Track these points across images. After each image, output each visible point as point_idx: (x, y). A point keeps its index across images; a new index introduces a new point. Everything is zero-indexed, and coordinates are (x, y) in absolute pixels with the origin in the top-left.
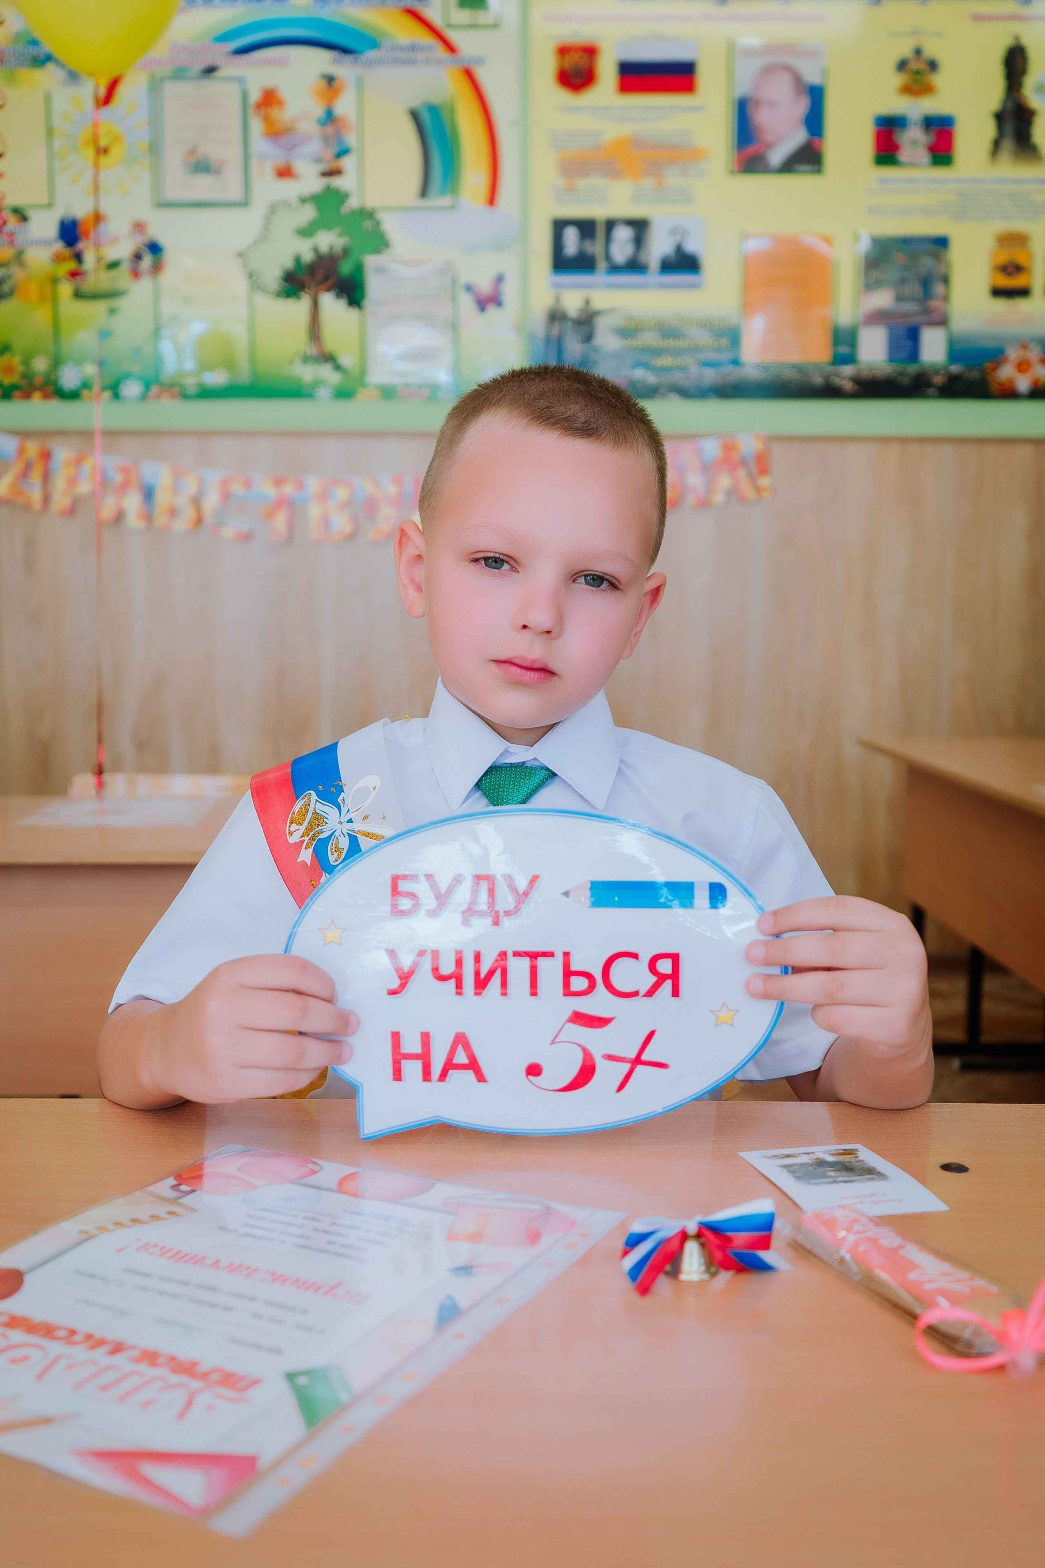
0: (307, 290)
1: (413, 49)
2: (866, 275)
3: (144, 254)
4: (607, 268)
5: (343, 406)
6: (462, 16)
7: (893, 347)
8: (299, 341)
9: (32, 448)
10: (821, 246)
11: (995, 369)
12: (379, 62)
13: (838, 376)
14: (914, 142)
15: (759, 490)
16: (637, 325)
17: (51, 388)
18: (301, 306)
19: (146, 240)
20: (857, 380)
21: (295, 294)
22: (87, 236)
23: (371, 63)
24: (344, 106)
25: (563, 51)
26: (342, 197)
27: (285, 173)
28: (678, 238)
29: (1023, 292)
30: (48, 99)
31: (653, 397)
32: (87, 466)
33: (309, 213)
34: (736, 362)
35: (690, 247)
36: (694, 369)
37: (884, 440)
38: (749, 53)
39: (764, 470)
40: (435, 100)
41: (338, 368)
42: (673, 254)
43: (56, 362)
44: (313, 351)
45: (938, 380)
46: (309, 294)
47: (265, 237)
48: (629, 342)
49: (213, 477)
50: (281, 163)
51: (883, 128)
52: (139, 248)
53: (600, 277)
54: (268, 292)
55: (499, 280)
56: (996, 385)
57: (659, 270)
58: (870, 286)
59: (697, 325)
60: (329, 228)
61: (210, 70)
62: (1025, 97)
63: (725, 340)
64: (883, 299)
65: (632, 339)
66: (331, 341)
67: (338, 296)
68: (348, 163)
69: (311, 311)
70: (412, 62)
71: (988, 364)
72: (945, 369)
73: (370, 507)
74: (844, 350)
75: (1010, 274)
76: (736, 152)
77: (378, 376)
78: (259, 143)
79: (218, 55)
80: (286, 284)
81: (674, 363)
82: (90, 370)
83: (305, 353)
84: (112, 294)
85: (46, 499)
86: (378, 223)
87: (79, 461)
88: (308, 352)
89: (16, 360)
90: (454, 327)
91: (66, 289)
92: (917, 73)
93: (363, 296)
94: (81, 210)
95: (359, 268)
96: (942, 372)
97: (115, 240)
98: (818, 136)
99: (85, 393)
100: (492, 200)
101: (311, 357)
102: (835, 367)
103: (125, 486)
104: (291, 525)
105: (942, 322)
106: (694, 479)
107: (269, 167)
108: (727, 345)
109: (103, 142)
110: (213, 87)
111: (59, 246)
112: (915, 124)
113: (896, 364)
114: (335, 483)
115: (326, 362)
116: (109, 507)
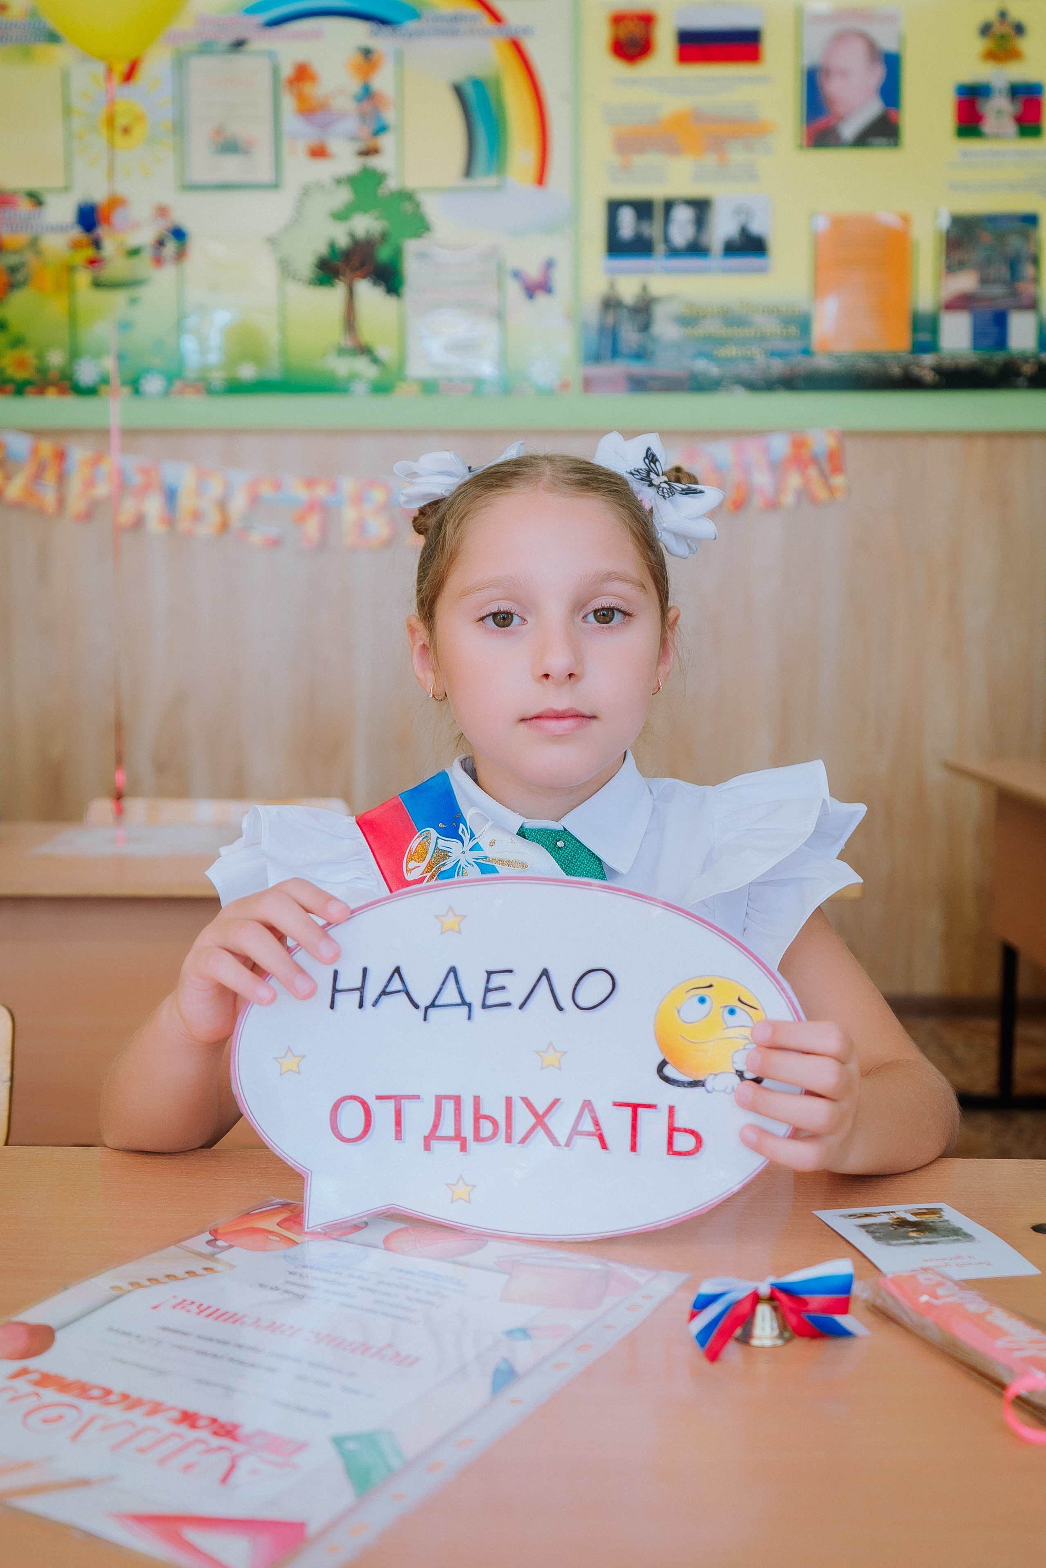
0: (341, 277)
1: (457, 19)
2: (948, 256)
3: (167, 241)
5: (381, 402)
7: (978, 335)
8: (335, 333)
9: (46, 448)
10: (899, 225)
12: (419, 33)
13: (918, 365)
14: (999, 112)
15: (831, 489)
16: (698, 312)
17: (67, 384)
18: (335, 295)
19: (170, 225)
20: (939, 370)
21: (329, 282)
22: (107, 221)
23: (411, 35)
24: (383, 81)
25: (618, 19)
26: (379, 177)
27: (319, 152)
30: (65, 78)
31: (716, 389)
32: (106, 466)
34: (807, 352)
35: (756, 228)
36: (760, 359)
37: (969, 435)
38: (818, 19)
39: (837, 469)
40: (480, 72)
41: (375, 360)
42: (737, 236)
43: (74, 354)
44: (348, 343)
45: (1028, 369)
46: (345, 282)
47: (297, 221)
48: (690, 331)
49: (240, 479)
50: (314, 142)
51: (965, 97)
52: (162, 234)
53: (659, 260)
54: (301, 280)
55: (549, 265)
57: (722, 252)
58: (953, 266)
59: (763, 311)
60: (365, 211)
61: (239, 44)
63: (794, 328)
64: (966, 282)
65: (693, 327)
66: (368, 332)
67: (375, 284)
68: (386, 142)
69: (346, 300)
70: (454, 33)
72: (1036, 357)
74: (924, 337)
77: (417, 369)
78: (292, 121)
79: (247, 27)
80: (320, 271)
81: (739, 353)
82: (109, 364)
83: (339, 344)
84: (133, 283)
85: (61, 502)
86: (418, 205)
87: (96, 461)
88: (343, 343)
89: (29, 354)
90: (500, 314)
91: (83, 278)
92: (1003, 37)
93: (401, 284)
94: (98, 195)
95: (398, 253)
96: (1032, 360)
97: (135, 225)
98: (896, 107)
99: (103, 388)
100: (541, 179)
101: (346, 349)
102: (915, 356)
103: (146, 488)
104: (324, 530)
105: (1032, 305)
106: (762, 479)
107: (302, 148)
108: (797, 333)
109: (121, 121)
110: (242, 62)
111: (77, 233)
112: (1000, 93)
113: (981, 352)
114: (371, 484)
115: (362, 354)
116: (127, 510)
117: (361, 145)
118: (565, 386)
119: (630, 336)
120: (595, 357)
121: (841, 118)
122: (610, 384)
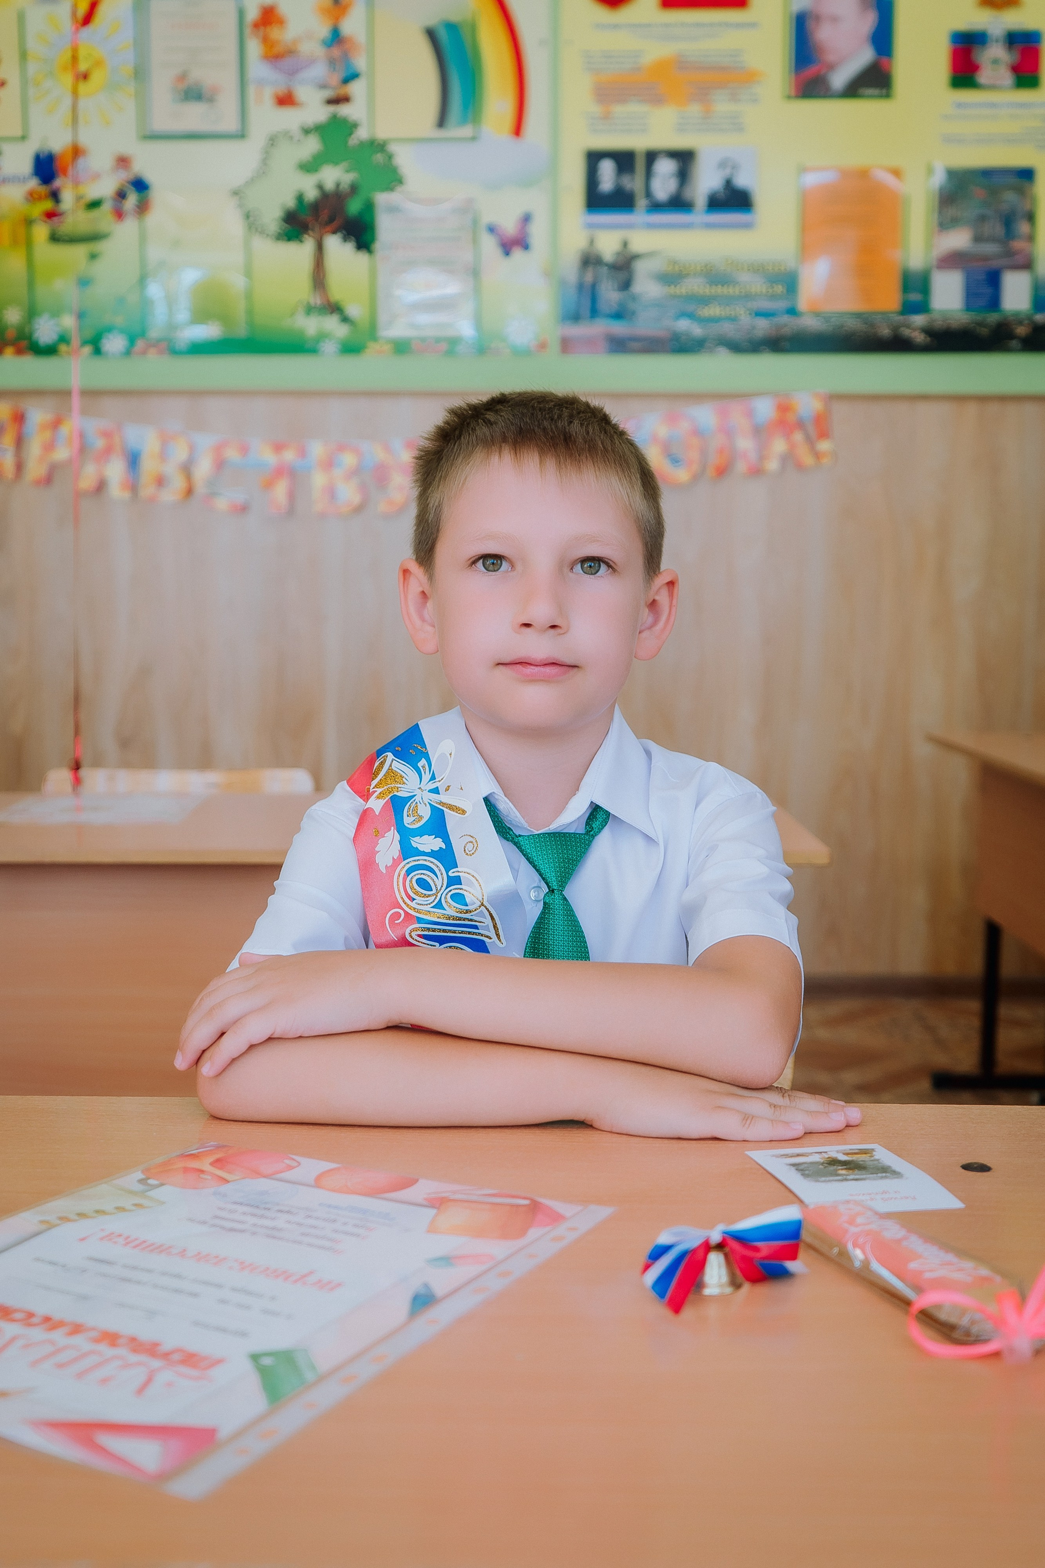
0: (310, 232)
2: (940, 212)
3: (128, 192)
4: (647, 206)
5: (351, 363)
7: (971, 295)
8: (302, 289)
9: (4, 410)
10: (889, 179)
13: (908, 326)
14: (995, 62)
15: (817, 455)
16: (681, 270)
17: (25, 343)
18: (305, 249)
19: (131, 176)
20: (929, 331)
21: (297, 238)
22: (65, 172)
26: (349, 127)
27: (286, 100)
28: (727, 172)
30: (21, 19)
31: (699, 351)
32: (65, 430)
33: (312, 146)
34: (792, 311)
35: (742, 181)
36: (745, 319)
37: (960, 399)
39: (824, 434)
40: (454, 17)
41: (345, 319)
42: (722, 191)
43: (31, 313)
44: (318, 301)
45: (1021, 331)
46: (313, 237)
47: (264, 173)
48: (672, 290)
49: (205, 442)
50: (281, 90)
51: (960, 46)
52: (123, 185)
53: (640, 216)
54: (268, 235)
55: (526, 219)
57: (706, 208)
58: (945, 224)
59: (749, 270)
60: (336, 163)
63: (780, 287)
64: (959, 240)
65: (675, 286)
66: (337, 291)
67: (345, 239)
68: (356, 89)
69: (315, 256)
72: (1030, 318)
73: (381, 475)
74: (915, 297)
76: (793, 75)
77: (390, 329)
78: (257, 68)
80: (287, 225)
81: (723, 313)
82: (68, 322)
83: (308, 303)
84: (94, 237)
85: (19, 467)
86: (390, 157)
87: (56, 424)
88: (312, 301)
90: (475, 273)
91: (41, 232)
93: (373, 239)
94: (57, 143)
95: (369, 206)
96: (1026, 322)
97: (96, 176)
99: (63, 348)
100: (518, 130)
101: (315, 308)
102: (906, 317)
103: (108, 451)
104: (292, 496)
105: (1027, 265)
106: (745, 444)
107: (268, 94)
108: (782, 292)
109: (83, 66)
111: (34, 183)
112: (997, 41)
113: (972, 313)
114: (341, 448)
115: (332, 313)
116: (89, 475)
117: (328, 94)
118: (542, 346)
119: (610, 295)
121: (831, 67)
122: (589, 344)
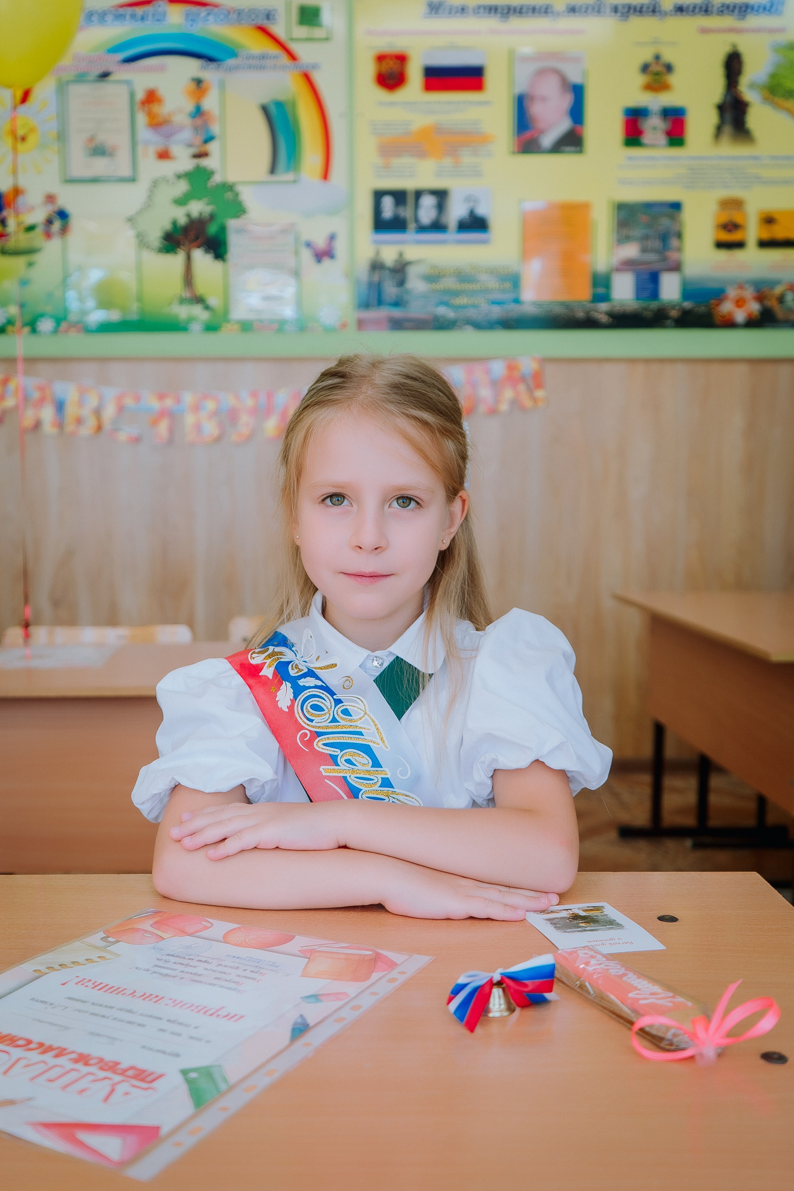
0: (181, 247)
1: (263, 57)
2: (618, 232)
3: (54, 220)
4: (416, 228)
5: (211, 337)
6: (302, 32)
7: (639, 289)
8: (177, 287)
11: (718, 305)
12: (236, 68)
13: (596, 311)
14: (654, 128)
15: (535, 400)
16: (440, 272)
18: (177, 260)
19: (56, 208)
20: (611, 314)
21: (173, 250)
22: (9, 206)
23: (231, 69)
24: (210, 103)
25: (381, 58)
26: (210, 174)
27: (164, 155)
28: (471, 204)
29: (740, 245)
31: (453, 328)
32: (13, 385)
34: (517, 301)
35: (481, 211)
36: (484, 307)
37: (632, 361)
38: (525, 59)
39: (539, 385)
40: (281, 98)
41: (207, 308)
44: (187, 294)
45: (674, 313)
46: (184, 250)
47: (149, 205)
48: (435, 286)
49: (110, 394)
50: (160, 147)
51: (630, 117)
52: (51, 215)
53: (411, 235)
54: (152, 249)
55: (332, 238)
56: (720, 317)
58: (621, 240)
59: (487, 272)
60: (199, 199)
61: (105, 75)
62: (741, 92)
63: (508, 284)
64: (631, 251)
65: (436, 283)
66: (201, 286)
67: (207, 251)
68: (213, 147)
69: (185, 263)
70: (262, 68)
71: (712, 301)
72: (680, 305)
73: (233, 416)
74: (601, 290)
75: (730, 231)
76: (516, 137)
77: (239, 313)
78: (144, 133)
79: (111, 62)
80: (166, 242)
81: (469, 302)
82: (13, 310)
83: (181, 296)
84: (30, 251)
86: (237, 195)
87: (6, 380)
88: (183, 295)
90: (297, 273)
93: (226, 252)
94: (4, 185)
95: (223, 229)
96: (677, 308)
97: (32, 209)
99: (10, 328)
100: (326, 175)
101: (186, 299)
102: (595, 304)
103: (42, 401)
104: (171, 430)
105: (676, 268)
106: (485, 393)
107: (152, 151)
109: (21, 132)
110: (107, 88)
112: (656, 114)
113: (641, 301)
114: (205, 397)
115: (197, 303)
116: (29, 417)
118: (344, 326)
120: (365, 305)
121: (542, 132)
122: (377, 324)
